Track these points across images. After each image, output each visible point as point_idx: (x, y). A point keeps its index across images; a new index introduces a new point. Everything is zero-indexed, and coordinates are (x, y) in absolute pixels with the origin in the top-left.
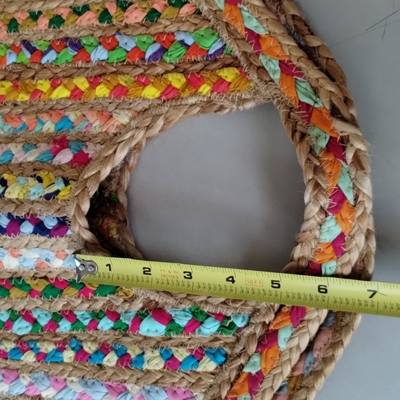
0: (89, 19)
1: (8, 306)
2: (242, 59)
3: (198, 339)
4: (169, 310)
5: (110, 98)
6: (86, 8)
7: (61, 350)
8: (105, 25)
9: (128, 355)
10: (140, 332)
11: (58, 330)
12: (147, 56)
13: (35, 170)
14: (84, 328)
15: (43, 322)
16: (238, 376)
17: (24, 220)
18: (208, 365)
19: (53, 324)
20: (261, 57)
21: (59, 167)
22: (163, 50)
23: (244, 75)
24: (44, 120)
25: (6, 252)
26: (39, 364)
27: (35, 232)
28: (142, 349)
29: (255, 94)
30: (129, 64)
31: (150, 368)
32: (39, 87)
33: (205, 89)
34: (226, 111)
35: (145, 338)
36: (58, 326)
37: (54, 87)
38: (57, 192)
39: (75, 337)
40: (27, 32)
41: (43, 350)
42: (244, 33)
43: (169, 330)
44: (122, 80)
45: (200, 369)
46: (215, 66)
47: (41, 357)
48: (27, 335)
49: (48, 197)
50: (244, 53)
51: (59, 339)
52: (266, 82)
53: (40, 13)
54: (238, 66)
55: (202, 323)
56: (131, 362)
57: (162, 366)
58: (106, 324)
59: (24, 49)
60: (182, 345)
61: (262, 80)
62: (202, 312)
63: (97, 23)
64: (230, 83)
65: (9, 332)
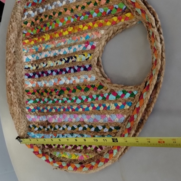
0: (92, 5)
1: (75, 95)
2: (131, 10)
3: (124, 99)
4: (116, 92)
5: (98, 27)
6: (91, 2)
7: (88, 107)
8: (96, 6)
9: (106, 106)
10: (109, 99)
11: (88, 101)
12: (107, 13)
13: (82, 53)
14: (95, 100)
15: (84, 99)
16: (134, 109)
17: (81, 67)
18: (127, 107)
19: (87, 99)
20: (136, 9)
21: (88, 50)
22: (111, 11)
23: (132, 14)
24: (82, 37)
25: (77, 77)
26: (83, 112)
27: (84, 70)
28: (110, 104)
29: (136, 19)
30: (102, 16)
31: (112, 109)
32: (80, 27)
33: (123, 20)
34: (129, 26)
35: (110, 101)
36: (88, 100)
37: (84, 26)
38: (89, 58)
39: (92, 103)
40: (75, 12)
41: (84, 107)
42: (131, 2)
43: (116, 98)
44: (101, 21)
45: (125, 108)
46: (124, 13)
47: (84, 109)
48: (80, 103)
49: (87, 59)
50: (132, 8)
51: (88, 104)
52: (139, 15)
53: (79, 6)
54: (130, 12)
55: (125, 94)
56: (107, 108)
57: (115, 108)
58: (100, 98)
59: (75, 17)
60: (120, 101)
61: (137, 15)
62: (125, 91)
63: (94, 6)
64: (129, 17)
65: (75, 103)
